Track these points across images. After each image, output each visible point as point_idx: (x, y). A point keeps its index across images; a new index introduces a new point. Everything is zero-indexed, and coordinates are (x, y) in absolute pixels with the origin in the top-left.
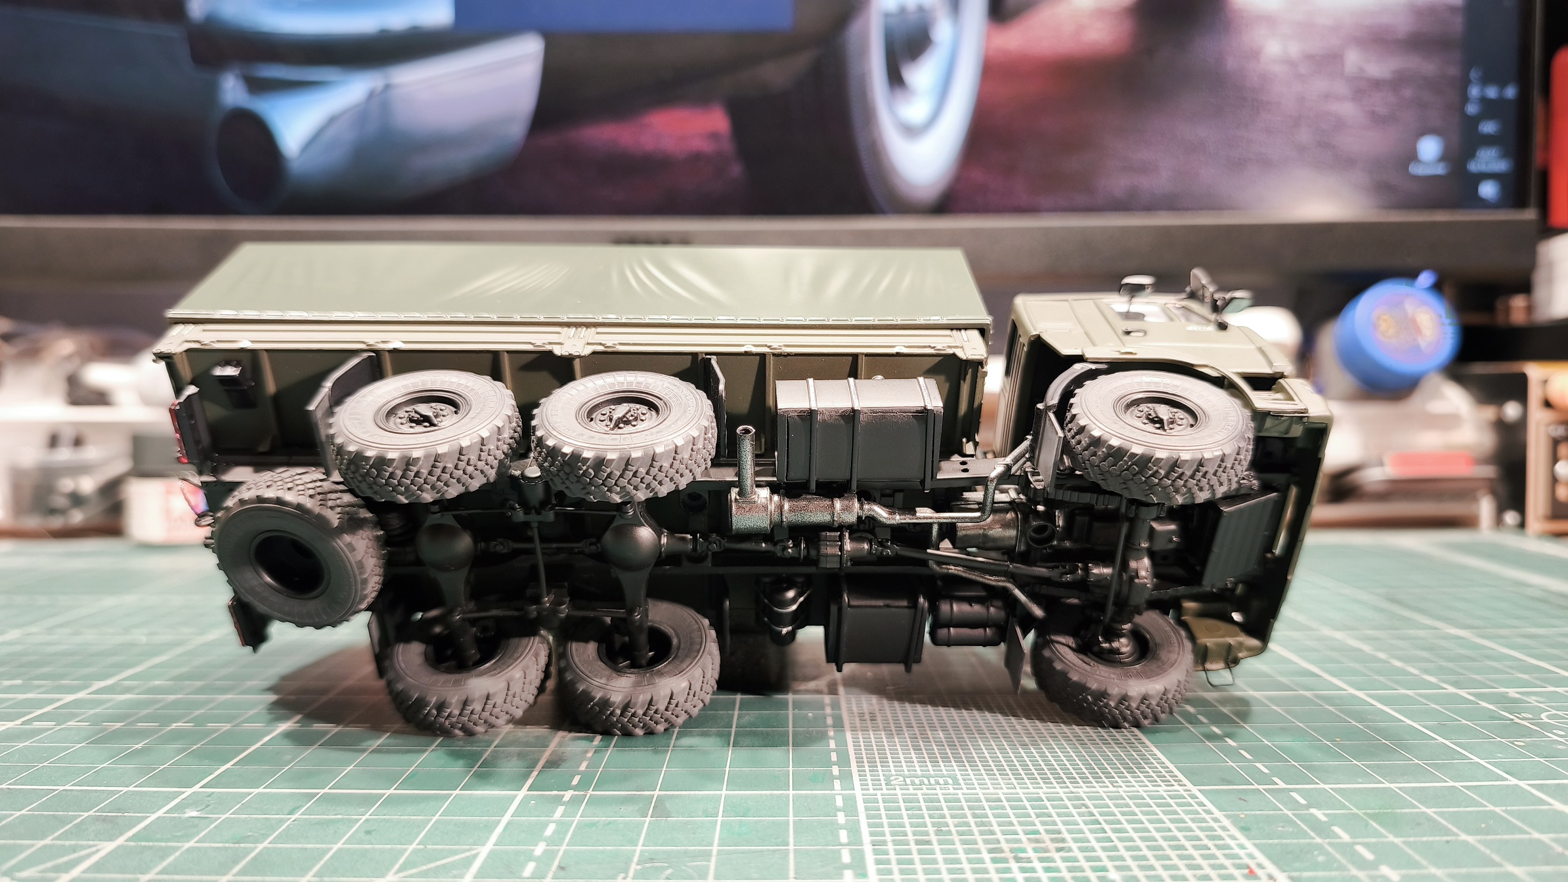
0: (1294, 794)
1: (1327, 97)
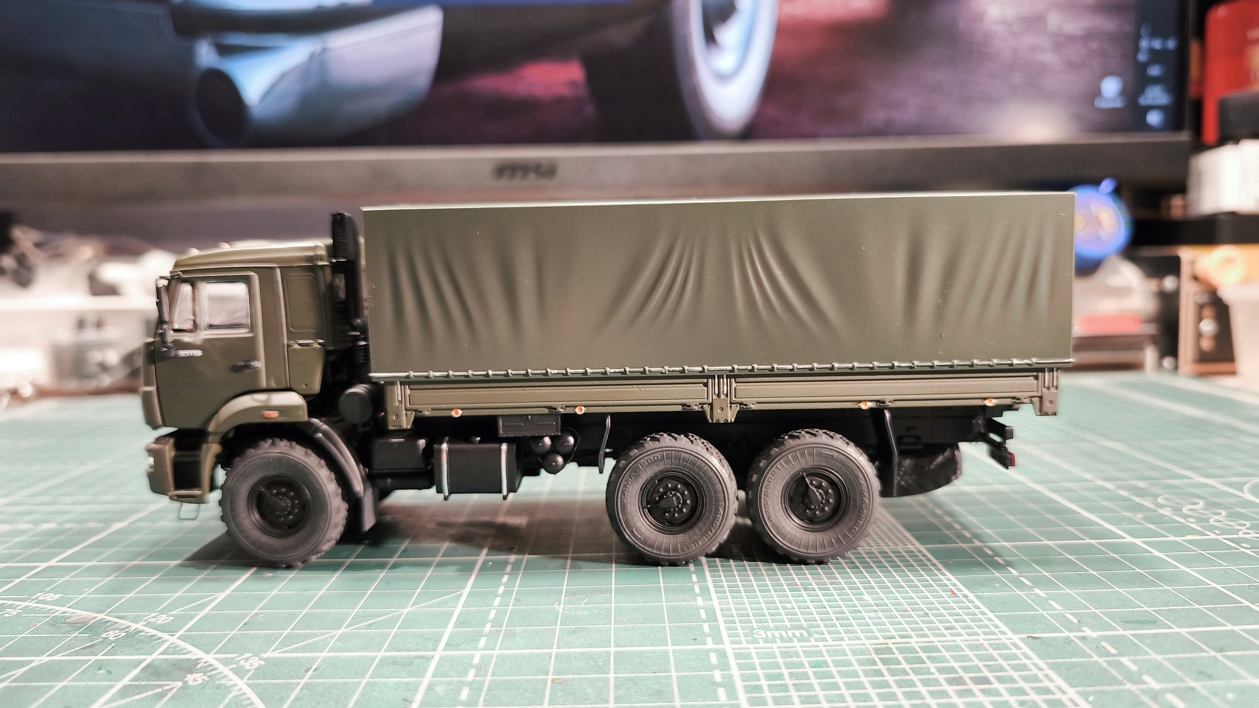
0: (985, 549)
1: (1034, 49)
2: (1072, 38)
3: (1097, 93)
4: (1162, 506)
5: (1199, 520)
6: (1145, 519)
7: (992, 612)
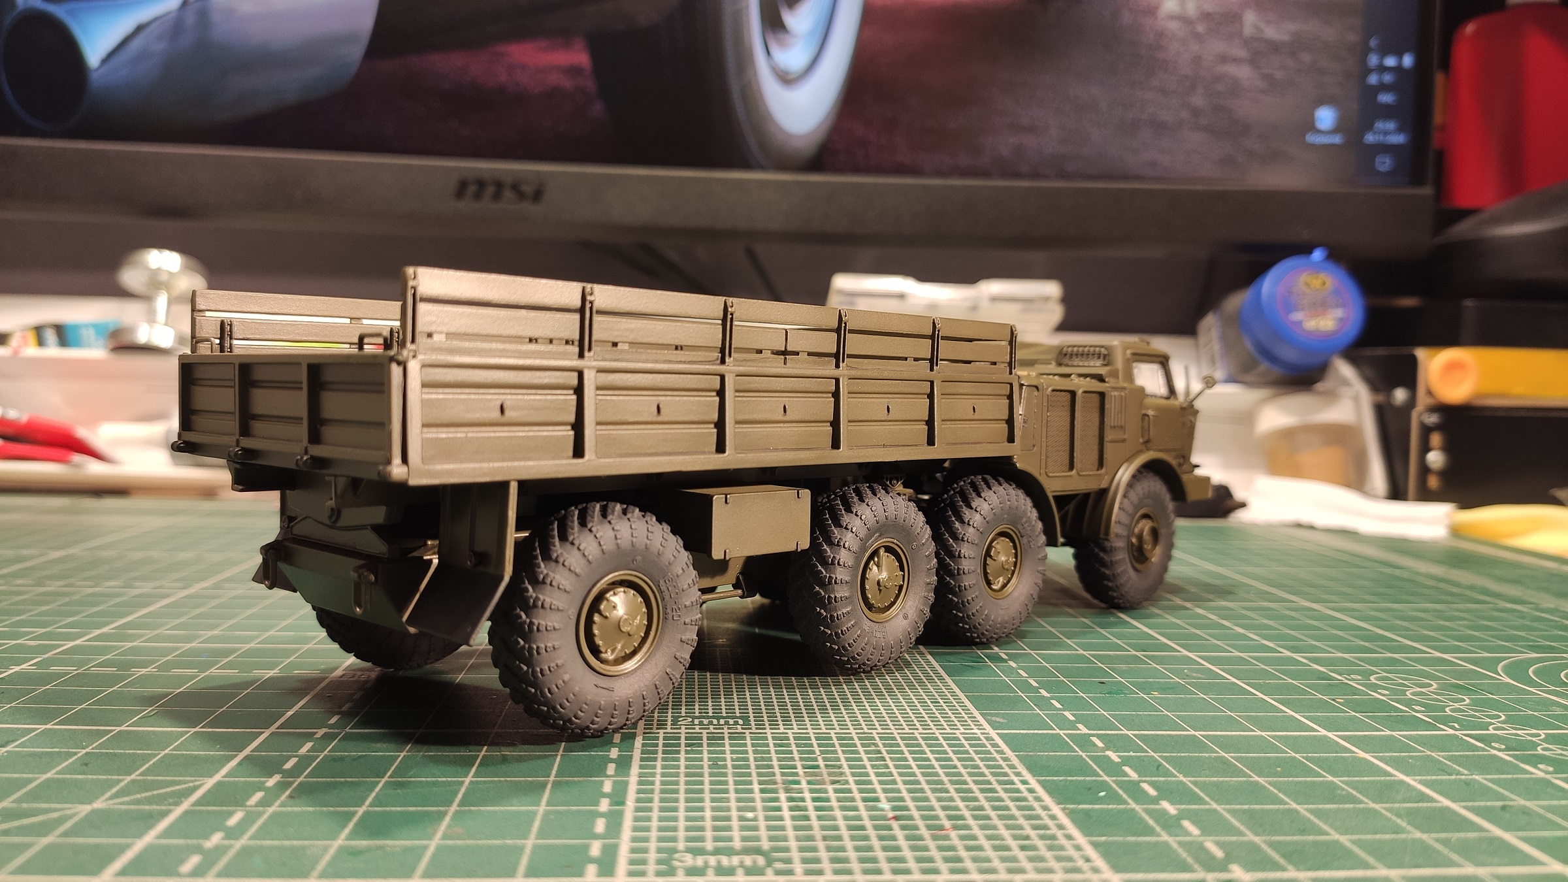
0: (1094, 739)
1: (1224, 59)
2: (1275, 47)
3: (1310, 125)
4: (1375, 688)
5: (1428, 708)
6: (1346, 703)
7: (1086, 835)
